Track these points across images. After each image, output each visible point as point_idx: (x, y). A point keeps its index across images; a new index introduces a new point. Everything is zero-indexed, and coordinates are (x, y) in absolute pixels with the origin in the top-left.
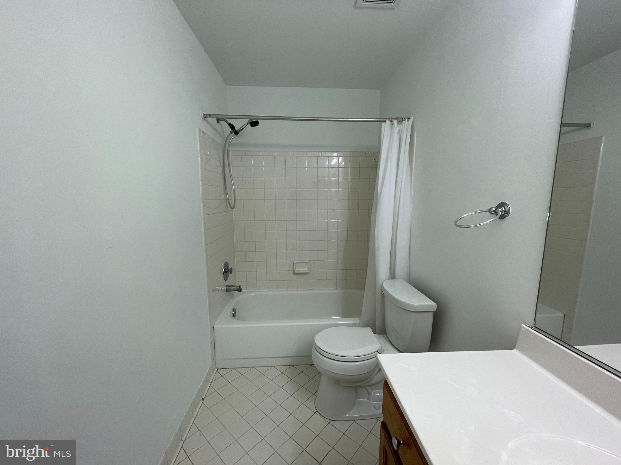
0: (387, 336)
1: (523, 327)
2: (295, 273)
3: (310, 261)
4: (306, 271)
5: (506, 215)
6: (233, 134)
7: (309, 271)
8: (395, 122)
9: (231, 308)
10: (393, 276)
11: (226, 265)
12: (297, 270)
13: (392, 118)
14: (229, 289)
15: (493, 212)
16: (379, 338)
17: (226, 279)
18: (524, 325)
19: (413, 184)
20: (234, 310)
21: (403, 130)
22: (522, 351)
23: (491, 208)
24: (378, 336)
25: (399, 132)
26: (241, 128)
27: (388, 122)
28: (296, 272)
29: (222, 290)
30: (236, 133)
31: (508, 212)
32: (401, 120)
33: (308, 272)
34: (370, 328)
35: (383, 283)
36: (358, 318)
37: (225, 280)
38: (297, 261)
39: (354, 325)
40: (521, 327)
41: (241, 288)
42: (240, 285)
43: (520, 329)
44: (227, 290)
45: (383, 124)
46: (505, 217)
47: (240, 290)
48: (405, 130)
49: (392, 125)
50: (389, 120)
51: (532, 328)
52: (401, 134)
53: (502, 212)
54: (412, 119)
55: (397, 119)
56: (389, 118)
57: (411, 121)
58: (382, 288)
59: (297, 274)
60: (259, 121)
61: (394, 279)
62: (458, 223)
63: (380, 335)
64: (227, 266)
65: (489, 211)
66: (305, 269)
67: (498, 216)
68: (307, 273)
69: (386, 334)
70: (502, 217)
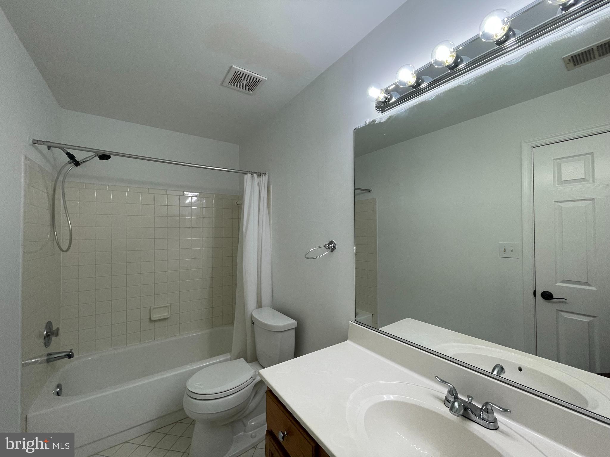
0: (258, 362)
1: (350, 323)
2: (151, 321)
3: (170, 304)
4: (166, 316)
5: (334, 249)
6: (73, 164)
7: (170, 315)
8: (255, 175)
9: (55, 384)
10: (259, 306)
11: (49, 325)
12: (154, 316)
13: (252, 172)
14: (51, 359)
15: (327, 247)
16: (252, 365)
17: (46, 345)
18: (350, 322)
19: (271, 225)
20: (59, 386)
21: (261, 183)
22: (352, 340)
23: (326, 245)
24: (251, 364)
25: (258, 183)
26: (84, 159)
27: (249, 175)
28: (152, 319)
29: (41, 362)
30: (77, 164)
31: (335, 247)
32: (259, 175)
33: (168, 317)
34: (242, 358)
35: (252, 313)
36: (229, 354)
37: (46, 347)
38: (154, 307)
39: (226, 360)
40: (349, 323)
41: (72, 353)
42: (71, 350)
43: (348, 325)
44: (48, 361)
45: (246, 176)
46: (334, 250)
47: (70, 356)
48: (263, 182)
49: (253, 177)
50: (250, 173)
51: (354, 322)
52: (260, 185)
53: (332, 247)
54: (268, 174)
55: (256, 173)
56: (250, 172)
57: (267, 176)
58: (251, 317)
59: (154, 321)
60: (112, 156)
61: (261, 308)
62: (307, 256)
63: (252, 363)
64: (51, 327)
65: (325, 246)
66: (165, 315)
67: (330, 249)
68: (167, 319)
69: (258, 361)
70: (332, 250)
